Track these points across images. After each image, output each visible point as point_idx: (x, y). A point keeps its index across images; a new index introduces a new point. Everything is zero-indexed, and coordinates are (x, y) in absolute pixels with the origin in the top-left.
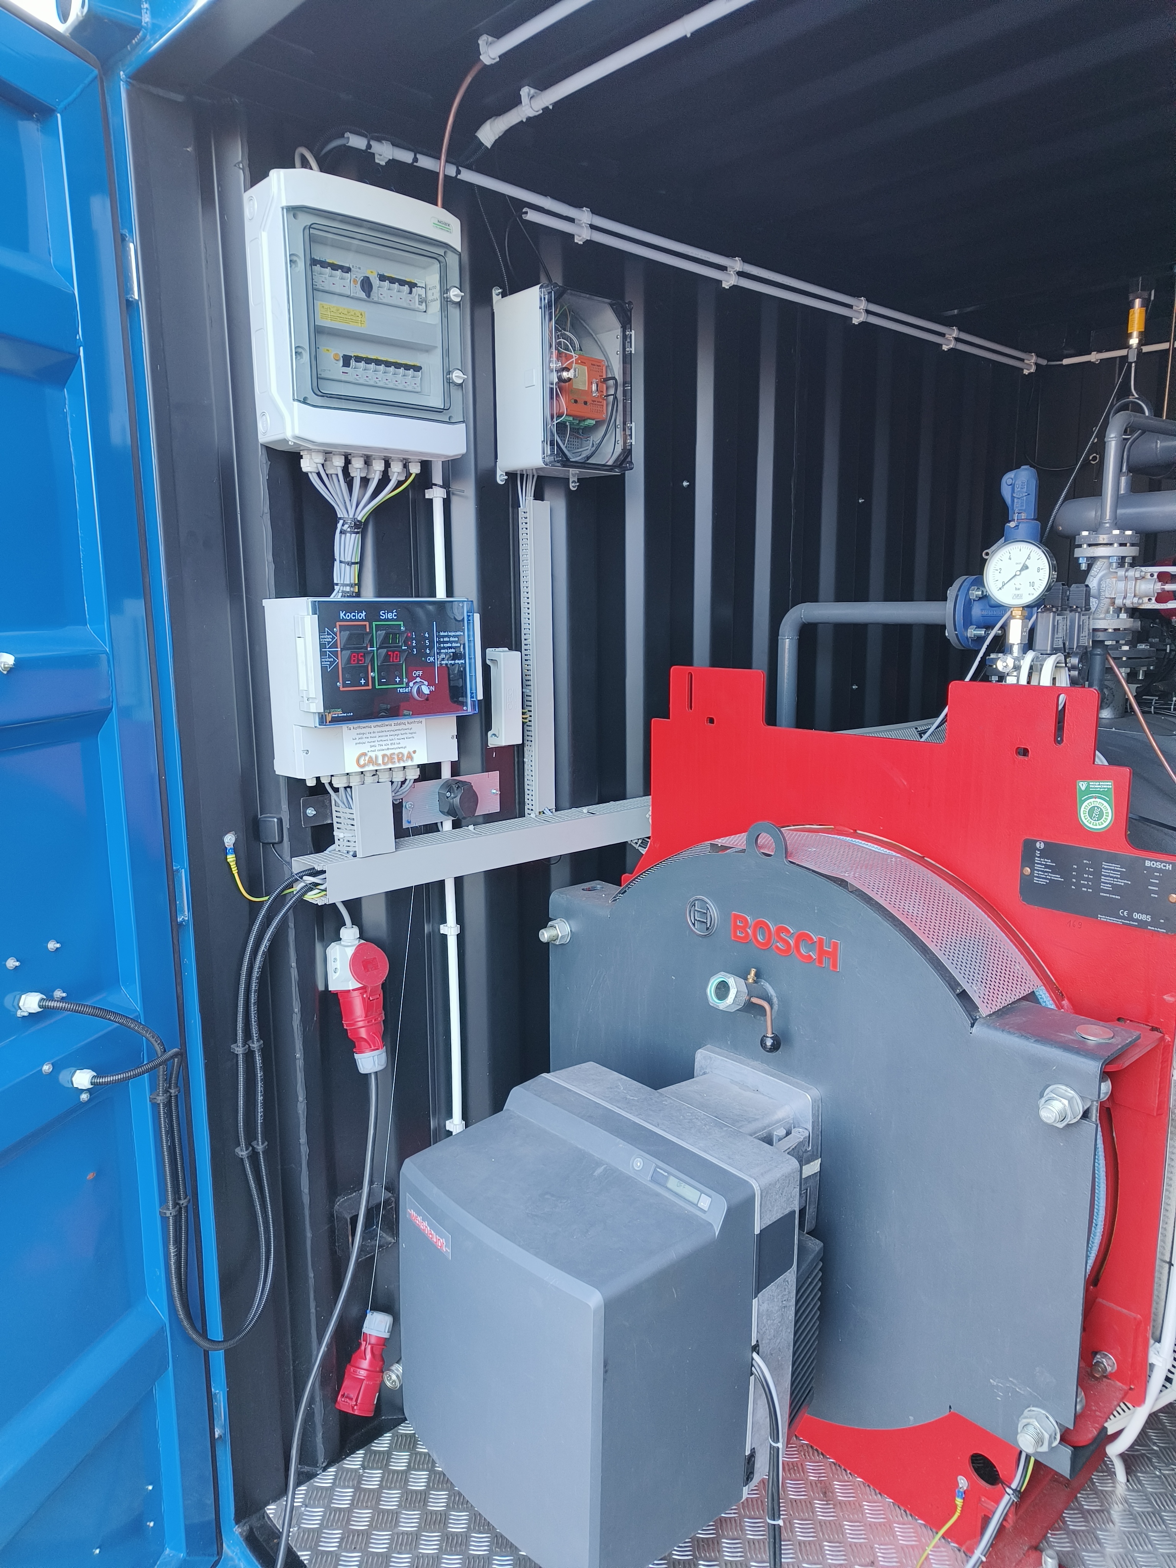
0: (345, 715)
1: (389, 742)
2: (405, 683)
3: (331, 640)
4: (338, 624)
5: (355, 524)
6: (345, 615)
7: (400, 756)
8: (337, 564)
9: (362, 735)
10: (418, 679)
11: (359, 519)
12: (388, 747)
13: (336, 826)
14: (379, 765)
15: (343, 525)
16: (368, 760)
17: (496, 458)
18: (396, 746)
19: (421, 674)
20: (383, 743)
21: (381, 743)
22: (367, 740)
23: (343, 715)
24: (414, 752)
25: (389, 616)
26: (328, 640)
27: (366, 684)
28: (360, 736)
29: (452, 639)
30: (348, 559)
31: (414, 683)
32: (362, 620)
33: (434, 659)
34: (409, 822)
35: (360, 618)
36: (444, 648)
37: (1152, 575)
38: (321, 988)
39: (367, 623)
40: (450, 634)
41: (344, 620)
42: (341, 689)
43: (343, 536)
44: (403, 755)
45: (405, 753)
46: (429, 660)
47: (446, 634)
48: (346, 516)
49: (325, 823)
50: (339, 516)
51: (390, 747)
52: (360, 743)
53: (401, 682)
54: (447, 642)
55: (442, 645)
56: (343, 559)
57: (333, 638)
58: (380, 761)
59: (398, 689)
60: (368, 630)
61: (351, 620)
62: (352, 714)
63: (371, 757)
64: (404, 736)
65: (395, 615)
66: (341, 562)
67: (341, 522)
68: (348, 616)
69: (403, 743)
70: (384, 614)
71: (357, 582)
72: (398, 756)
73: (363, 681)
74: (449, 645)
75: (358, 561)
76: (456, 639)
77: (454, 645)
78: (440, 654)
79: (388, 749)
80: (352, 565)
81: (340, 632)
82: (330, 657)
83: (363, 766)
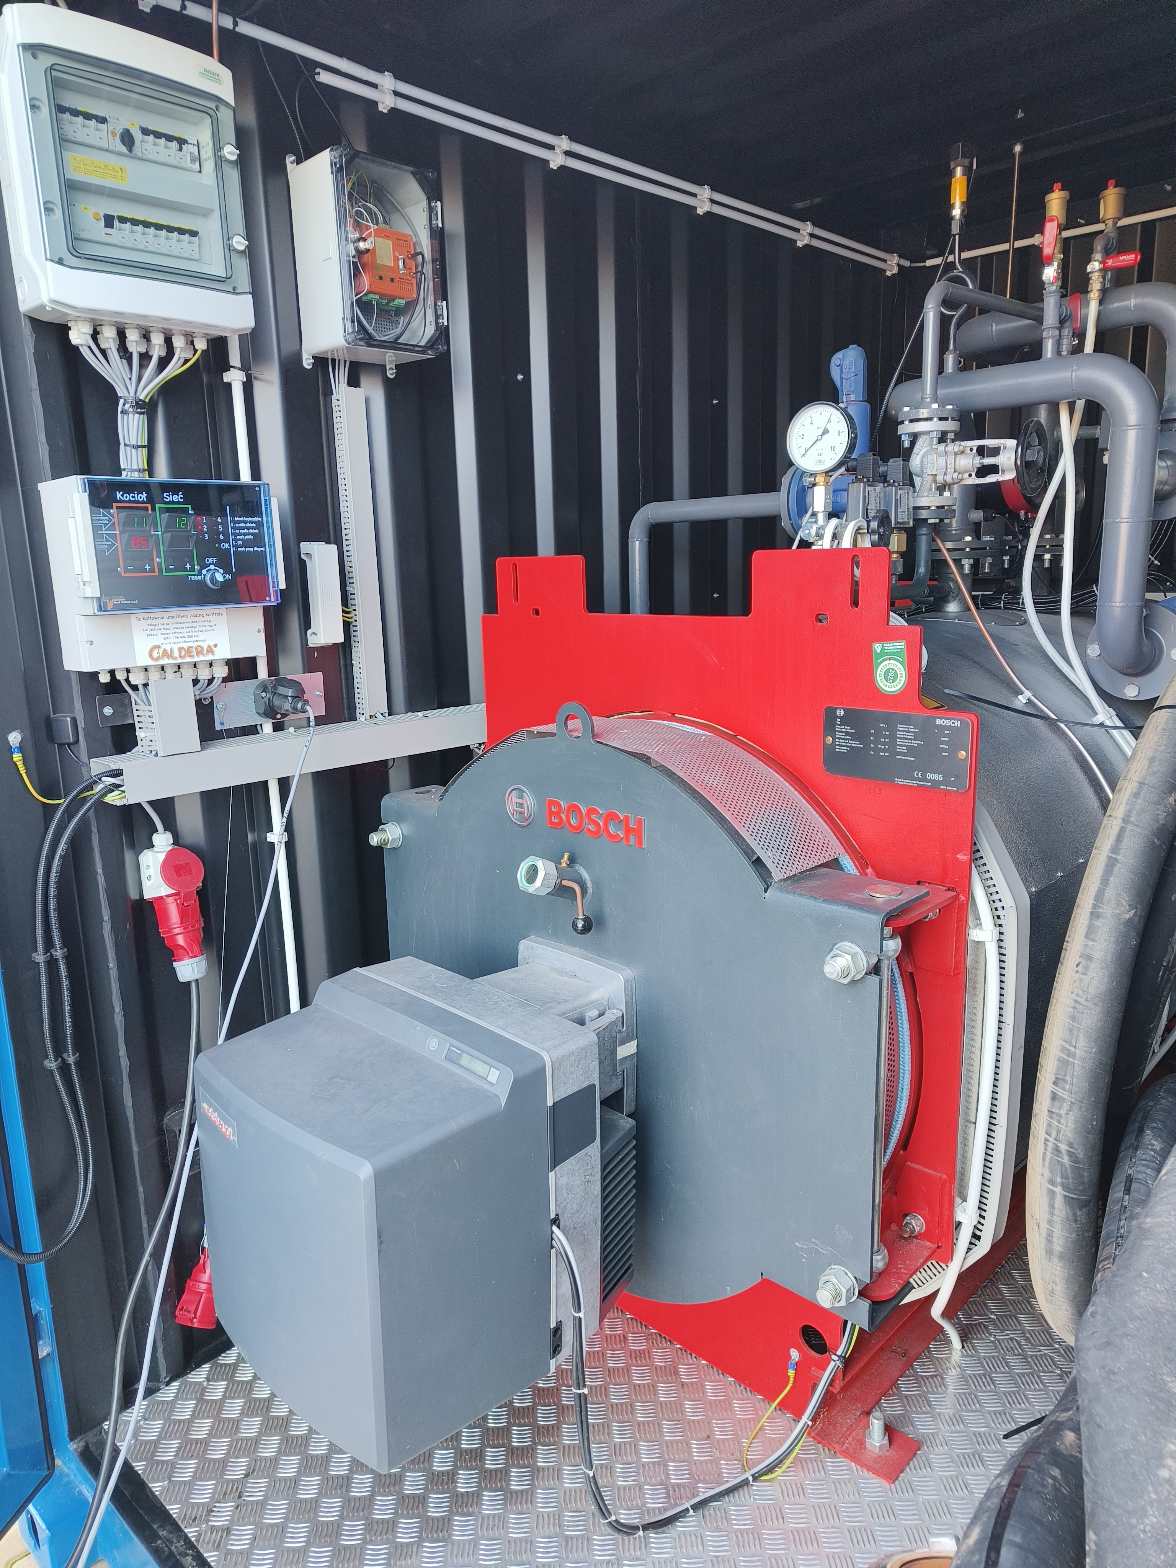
1: (186, 635)
2: (196, 571)
3: (107, 522)
4: (115, 505)
5: (137, 403)
6: (122, 496)
7: (199, 649)
8: (122, 446)
9: (154, 627)
10: (212, 567)
11: (142, 397)
12: (184, 639)
13: (137, 726)
14: (176, 658)
15: (124, 405)
16: (163, 653)
17: (301, 340)
18: (194, 639)
19: (214, 561)
20: (179, 635)
21: (176, 635)
22: (160, 632)
23: (126, 602)
24: (216, 646)
25: (174, 499)
26: (104, 522)
27: (152, 570)
28: (151, 627)
29: (248, 525)
30: (133, 442)
31: (207, 571)
32: (143, 502)
33: (230, 546)
34: (222, 724)
35: (140, 500)
36: (240, 534)
37: (971, 450)
38: (134, 895)
39: (149, 506)
40: (246, 519)
41: (121, 501)
42: (123, 575)
43: (126, 416)
44: (202, 648)
45: (205, 646)
46: (223, 546)
47: (242, 519)
48: (127, 394)
49: (126, 723)
50: (119, 395)
51: (186, 639)
52: (151, 635)
53: (192, 569)
54: (243, 528)
55: (238, 531)
56: (127, 442)
57: (110, 520)
58: (176, 654)
59: (190, 577)
60: (150, 513)
61: (130, 502)
62: (137, 602)
63: (165, 650)
64: (203, 629)
65: (181, 498)
66: (126, 445)
67: (122, 401)
68: (126, 497)
69: (201, 636)
70: (169, 496)
71: (146, 467)
72: (197, 649)
73: (147, 567)
74: (246, 531)
75: (146, 444)
76: (254, 525)
77: (251, 531)
78: (236, 540)
79: (185, 642)
80: (140, 449)
81: (118, 514)
82: (107, 540)
83: (157, 659)
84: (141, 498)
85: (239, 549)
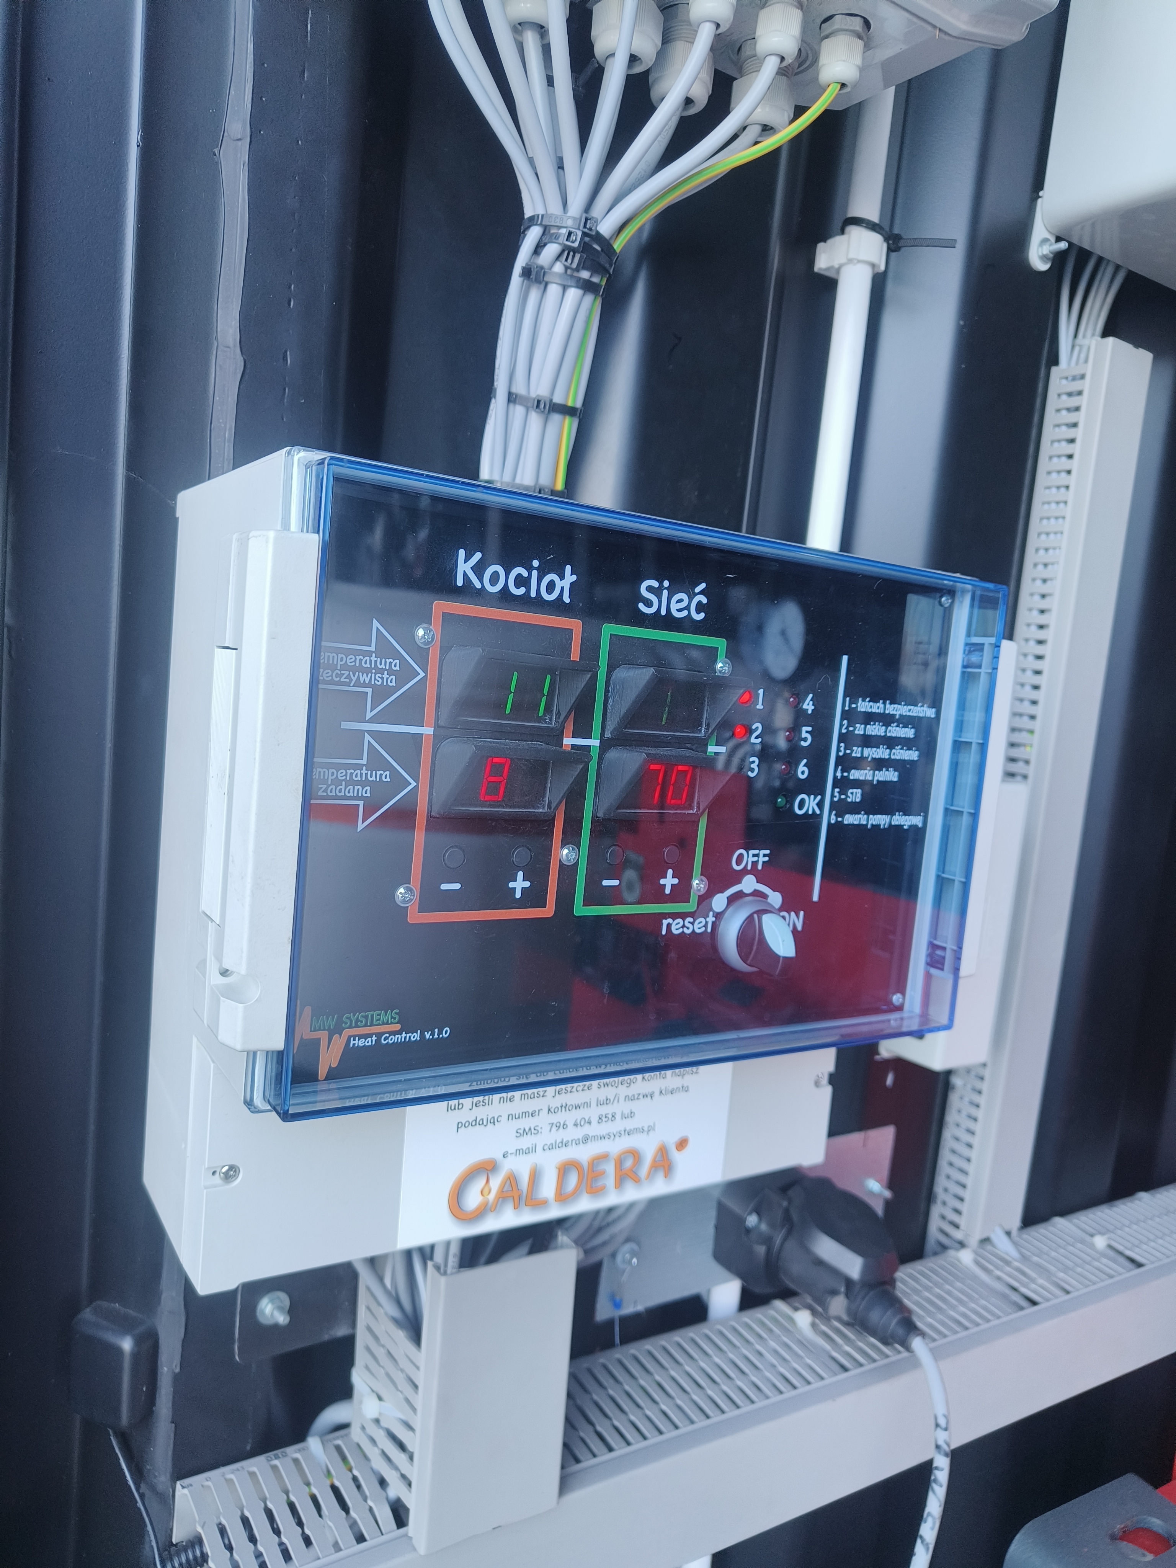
0: (416, 1036)
2: (694, 899)
3: (392, 681)
4: (439, 606)
5: (585, 247)
6: (479, 569)
7: (629, 1163)
8: (498, 406)
10: (749, 884)
11: (605, 228)
12: (584, 1130)
14: (543, 1204)
15: (538, 249)
16: (502, 1191)
18: (616, 1126)
19: (762, 859)
20: (569, 1117)
21: (561, 1117)
24: (682, 1144)
25: (674, 607)
26: (374, 679)
27: (535, 897)
29: (895, 731)
30: (540, 388)
31: (731, 900)
32: (557, 607)
33: (820, 805)
34: (617, 1305)
35: (548, 598)
36: (863, 764)
39: (577, 625)
40: (888, 709)
41: (467, 592)
42: (415, 917)
43: (534, 294)
44: (635, 1155)
45: (649, 1154)
46: (802, 804)
47: (877, 708)
48: (555, 208)
49: (326, 1337)
50: (528, 213)
51: (595, 1129)
52: (476, 1122)
53: (681, 893)
54: (876, 742)
55: (856, 752)
56: (519, 388)
57: (405, 674)
58: (548, 1189)
59: (665, 922)
60: (575, 656)
61: (505, 599)
62: (447, 1033)
63: (512, 1180)
65: (700, 608)
66: (512, 398)
67: (533, 235)
69: (645, 1113)
70: (657, 592)
71: (560, 486)
72: (619, 1162)
73: (519, 884)
74: (881, 753)
75: (579, 404)
76: (909, 733)
77: (900, 754)
78: (842, 784)
79: (586, 1139)
80: (556, 417)
81: (445, 650)
82: (376, 762)
83: (481, 1213)
84: (551, 587)
85: (850, 819)
